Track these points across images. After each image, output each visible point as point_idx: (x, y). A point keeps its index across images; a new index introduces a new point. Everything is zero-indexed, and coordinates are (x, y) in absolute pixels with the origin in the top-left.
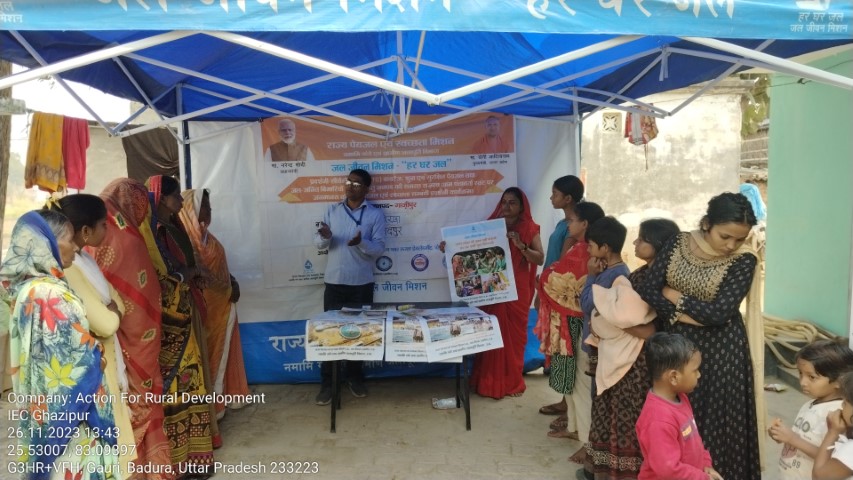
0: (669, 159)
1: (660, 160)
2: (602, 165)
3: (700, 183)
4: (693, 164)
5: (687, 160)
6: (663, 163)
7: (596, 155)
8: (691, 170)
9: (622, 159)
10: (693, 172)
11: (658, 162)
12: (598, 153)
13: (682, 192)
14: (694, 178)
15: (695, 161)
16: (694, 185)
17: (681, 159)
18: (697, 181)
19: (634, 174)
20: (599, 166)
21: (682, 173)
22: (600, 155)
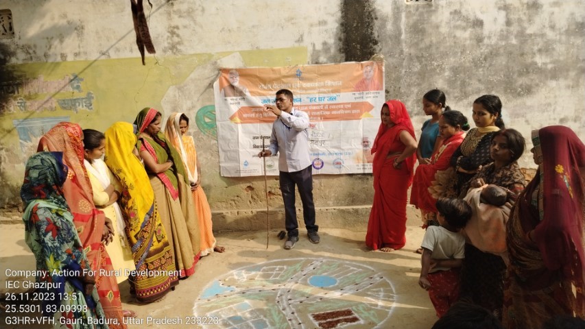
0: (504, 36)
1: (489, 37)
2: (406, 50)
3: (550, 66)
4: (539, 39)
5: (530, 35)
6: (494, 41)
7: (397, 37)
8: (536, 48)
9: (434, 39)
10: (540, 51)
11: (486, 41)
12: (400, 34)
13: (523, 81)
14: (540, 60)
15: (543, 35)
16: (540, 71)
17: (521, 35)
18: (545, 64)
19: (452, 59)
20: (402, 52)
21: (522, 55)
22: (403, 37)
